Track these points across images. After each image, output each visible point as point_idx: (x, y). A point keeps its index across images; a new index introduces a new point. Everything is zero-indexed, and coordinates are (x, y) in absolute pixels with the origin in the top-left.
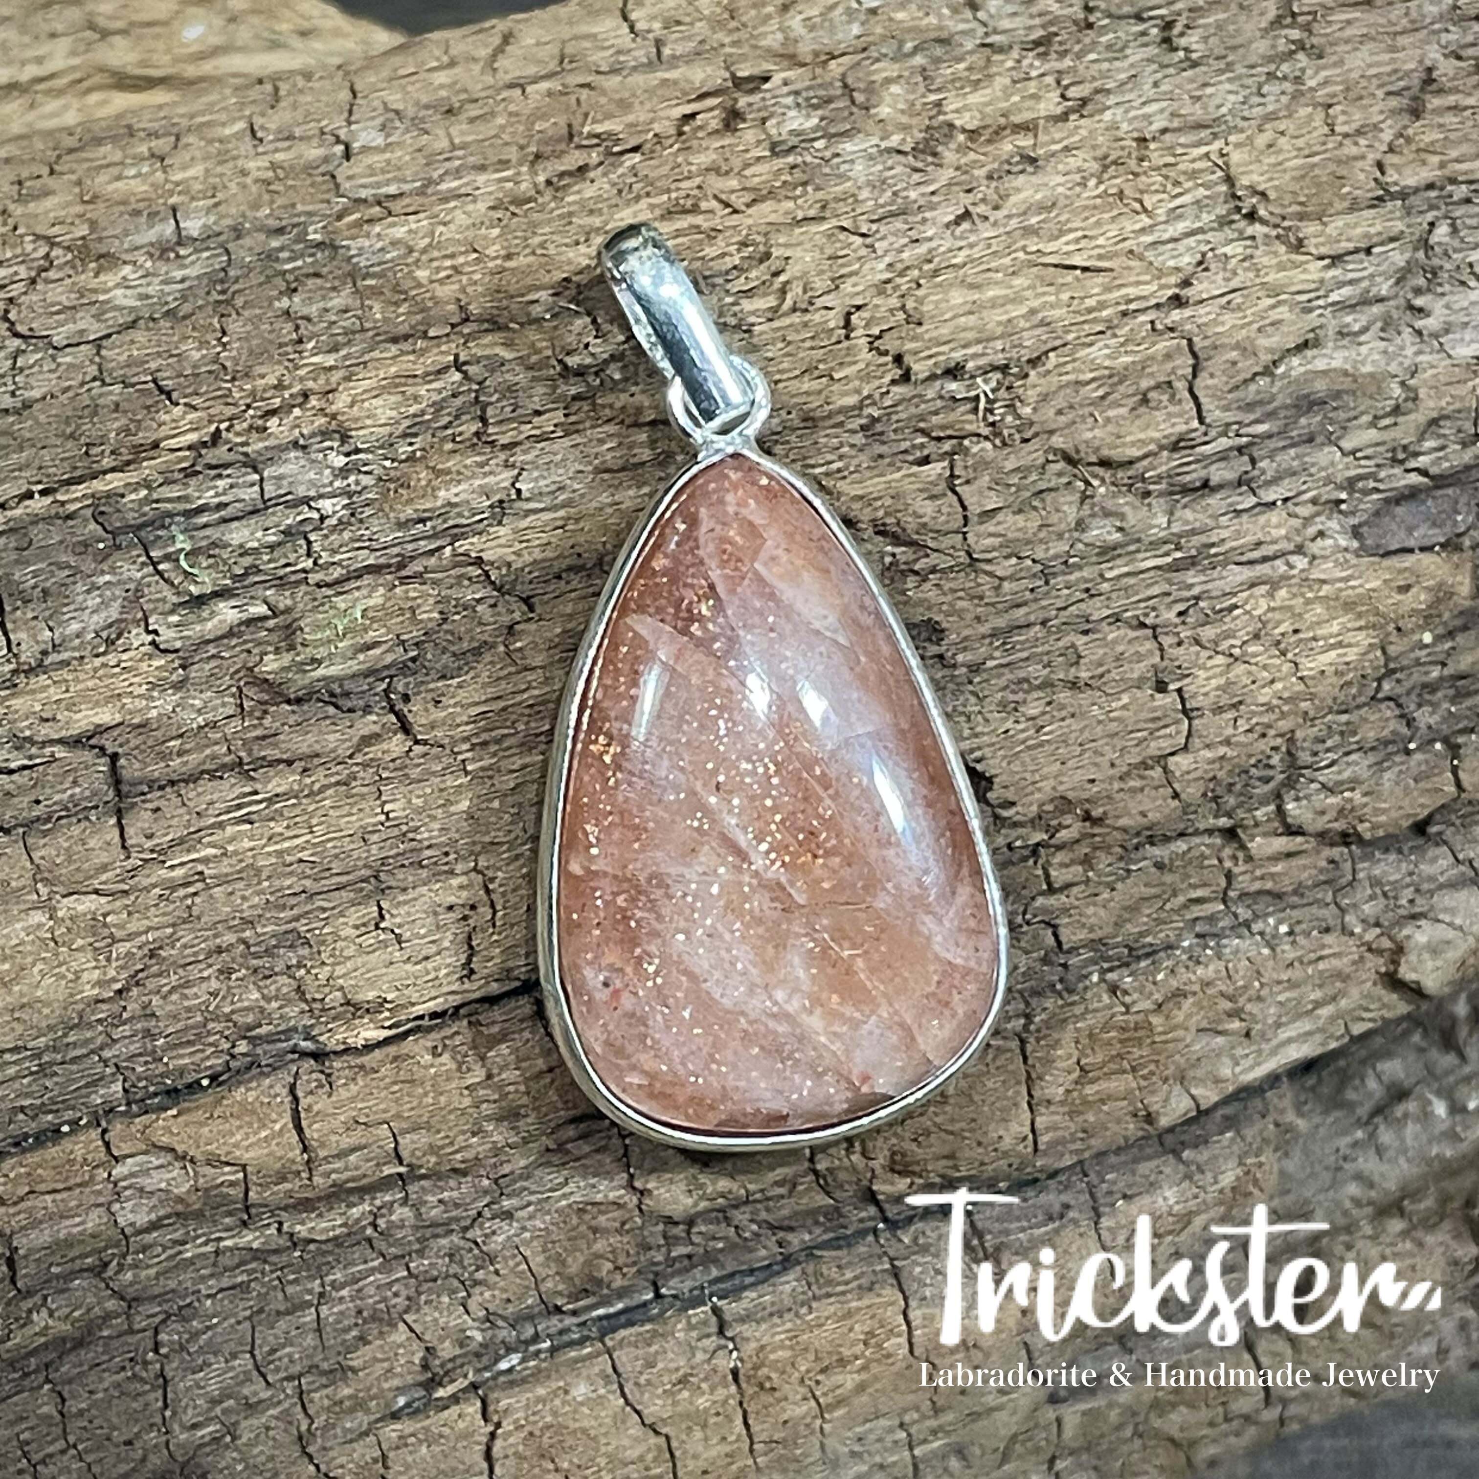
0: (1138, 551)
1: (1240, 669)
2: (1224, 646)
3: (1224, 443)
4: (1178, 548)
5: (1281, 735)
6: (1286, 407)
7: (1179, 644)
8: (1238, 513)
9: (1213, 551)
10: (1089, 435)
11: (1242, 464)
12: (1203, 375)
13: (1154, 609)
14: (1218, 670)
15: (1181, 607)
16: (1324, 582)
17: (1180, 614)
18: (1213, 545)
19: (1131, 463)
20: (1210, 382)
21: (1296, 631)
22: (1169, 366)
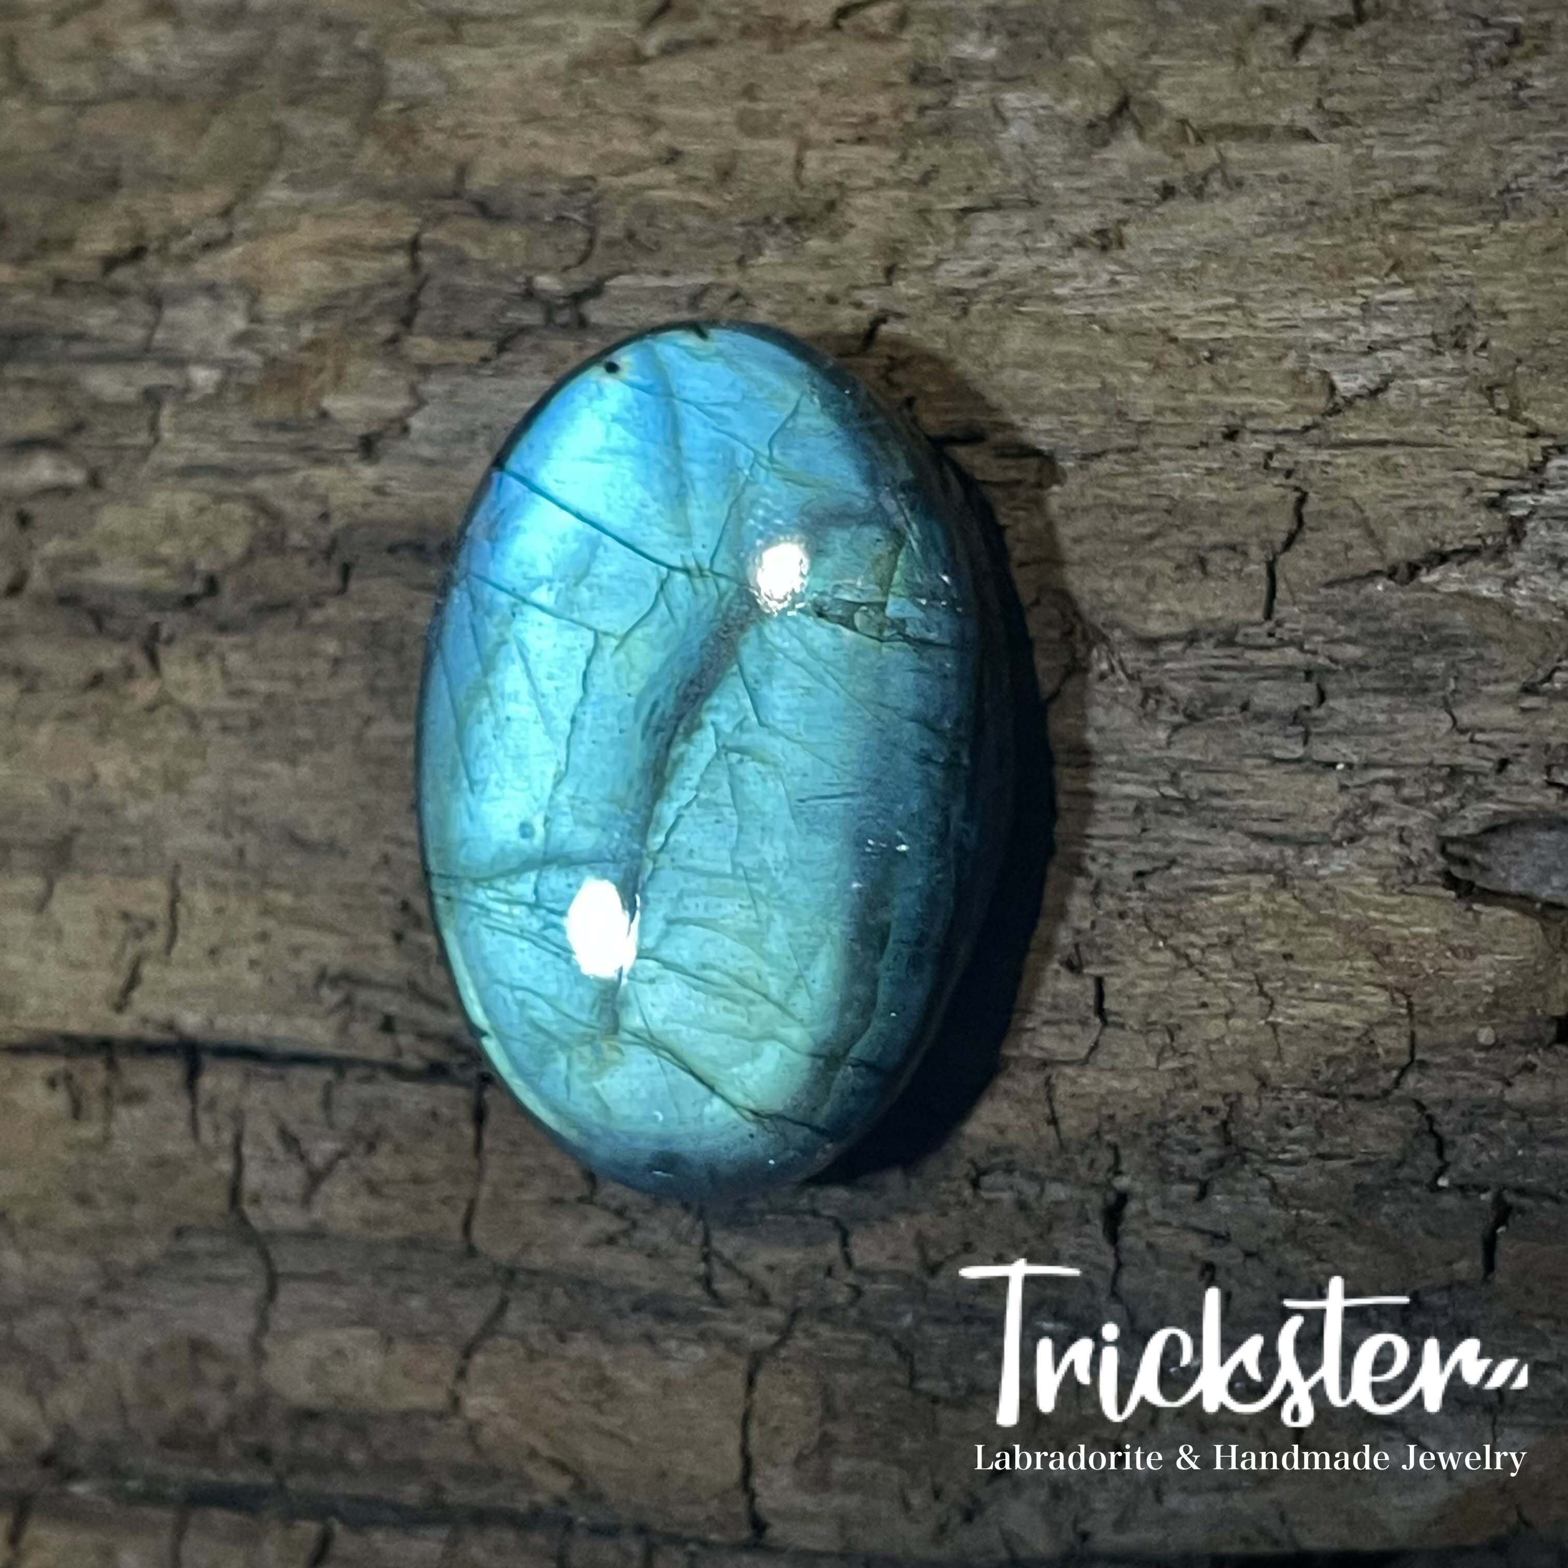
0: (1120, 767)
1: (1191, 979)
2: (1181, 939)
3: (1292, 655)
4: (1174, 780)
5: (1225, 1096)
6: (1398, 632)
7: (1122, 915)
8: (1276, 761)
9: (1217, 802)
10: (1105, 584)
11: (1306, 693)
12: (1298, 548)
13: (1112, 854)
14: (1158, 970)
15: (1144, 866)
16: (1356, 901)
17: (1140, 874)
18: (1219, 794)
19: (1153, 643)
20: (1303, 563)
21: (1288, 957)
22: (1253, 523)
